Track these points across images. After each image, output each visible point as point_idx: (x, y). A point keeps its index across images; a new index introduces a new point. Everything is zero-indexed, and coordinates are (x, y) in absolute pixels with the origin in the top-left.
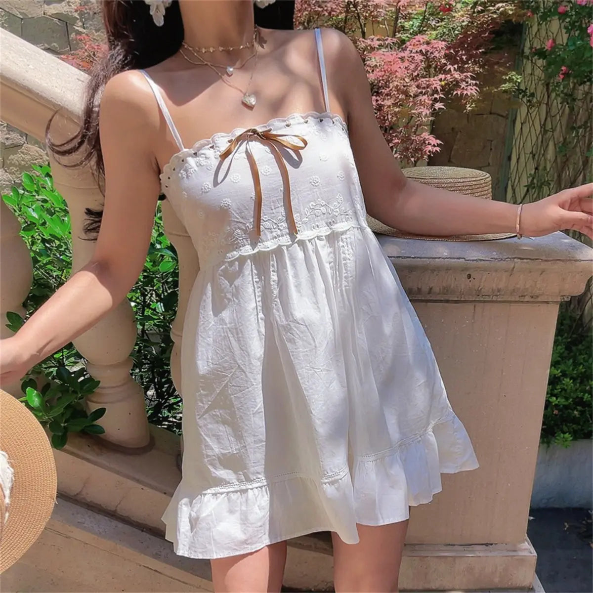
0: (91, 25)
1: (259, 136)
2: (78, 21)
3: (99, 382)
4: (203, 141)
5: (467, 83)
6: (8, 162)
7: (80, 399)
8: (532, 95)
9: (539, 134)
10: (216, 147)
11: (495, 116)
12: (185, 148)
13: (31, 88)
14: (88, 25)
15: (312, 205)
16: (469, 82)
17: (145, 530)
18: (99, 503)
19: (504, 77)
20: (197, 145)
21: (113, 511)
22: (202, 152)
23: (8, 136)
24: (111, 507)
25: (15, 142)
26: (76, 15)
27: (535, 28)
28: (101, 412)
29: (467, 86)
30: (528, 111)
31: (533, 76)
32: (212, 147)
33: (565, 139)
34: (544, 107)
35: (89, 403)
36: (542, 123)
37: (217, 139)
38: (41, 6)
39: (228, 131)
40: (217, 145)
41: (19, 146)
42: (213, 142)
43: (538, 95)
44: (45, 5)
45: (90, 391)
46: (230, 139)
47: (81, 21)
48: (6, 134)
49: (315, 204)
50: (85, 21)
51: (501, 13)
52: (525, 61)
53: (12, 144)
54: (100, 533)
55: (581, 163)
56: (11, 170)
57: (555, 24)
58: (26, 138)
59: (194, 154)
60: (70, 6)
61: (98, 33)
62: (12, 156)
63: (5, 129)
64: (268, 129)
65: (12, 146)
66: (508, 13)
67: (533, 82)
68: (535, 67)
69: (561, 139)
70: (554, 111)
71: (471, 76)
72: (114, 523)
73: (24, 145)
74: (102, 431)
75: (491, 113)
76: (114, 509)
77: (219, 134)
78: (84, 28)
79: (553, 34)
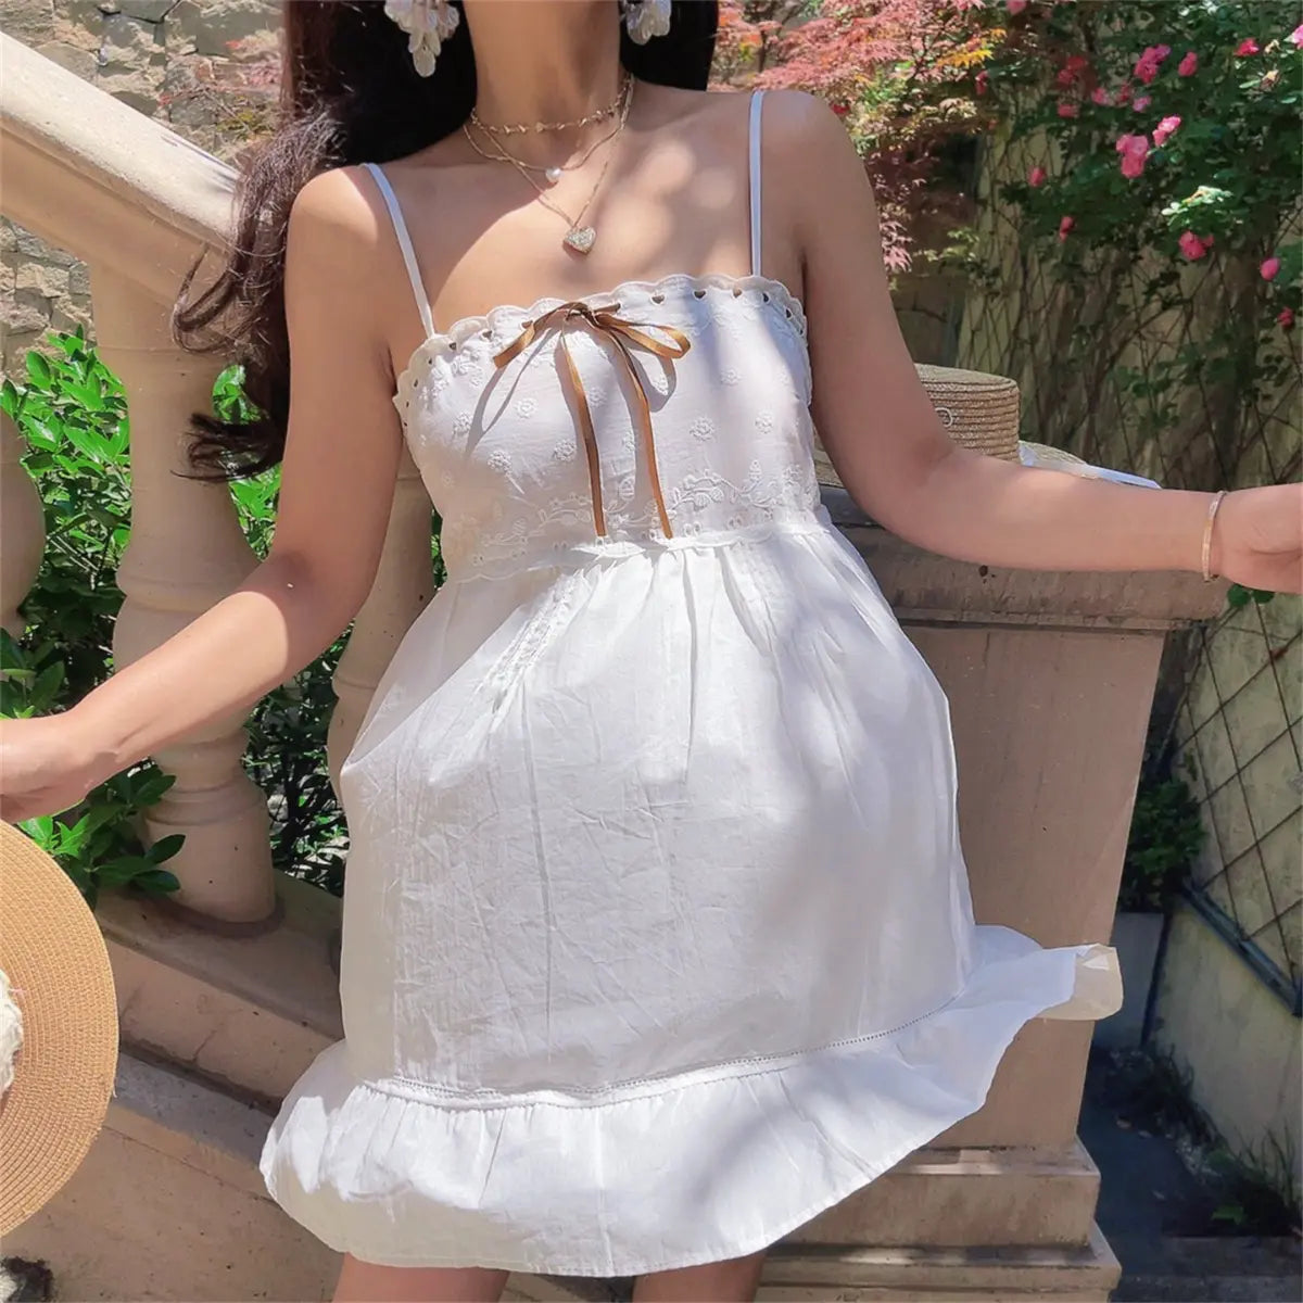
0: (183, 116)
1: (591, 319)
2: (160, 108)
3: (173, 778)
4: (472, 321)
5: (890, 239)
6: (14, 360)
7: (132, 813)
8: (996, 273)
9: (1006, 351)
10: (495, 335)
11: (923, 315)
12: (436, 332)
13: (62, 140)
14: (178, 116)
15: (690, 482)
16: (894, 239)
17: (256, 1103)
18: (159, 1043)
19: (951, 234)
20: (459, 327)
21: (188, 1062)
22: (467, 343)
23: (15, 312)
24: (185, 1053)
25: (28, 323)
26: (156, 96)
27: (999, 152)
28: (174, 844)
29: (890, 246)
30: (986, 303)
31: (995, 237)
32: (488, 335)
33: (1054, 357)
34: (1017, 296)
35: (148, 822)
36: (1012, 328)
37: (501, 318)
38: (92, 77)
39: (526, 302)
40: (499, 331)
41: (36, 331)
42: (492, 324)
43: (1006, 273)
44: (100, 76)
45: (154, 798)
46: (526, 319)
47: (166, 107)
48: (13, 308)
49: (695, 480)
50: (174, 106)
51: (952, 116)
52: (980, 209)
53: (22, 327)
54: (159, 1114)
55: (1085, 400)
56: (18, 375)
57: (1039, 141)
58: (51, 317)
59: (451, 346)
60: (146, 79)
61: (196, 132)
62: (21, 348)
63: (12, 299)
64: (614, 303)
65: (22, 331)
66: (961, 117)
67: (996, 247)
68: (1001, 219)
69: (1048, 358)
70: (1037, 301)
71: (897, 227)
72: (193, 1088)
73: (46, 330)
74: (174, 884)
75: (914, 309)
76: (192, 1058)
77: (505, 307)
78: (171, 121)
79: (1034, 159)
